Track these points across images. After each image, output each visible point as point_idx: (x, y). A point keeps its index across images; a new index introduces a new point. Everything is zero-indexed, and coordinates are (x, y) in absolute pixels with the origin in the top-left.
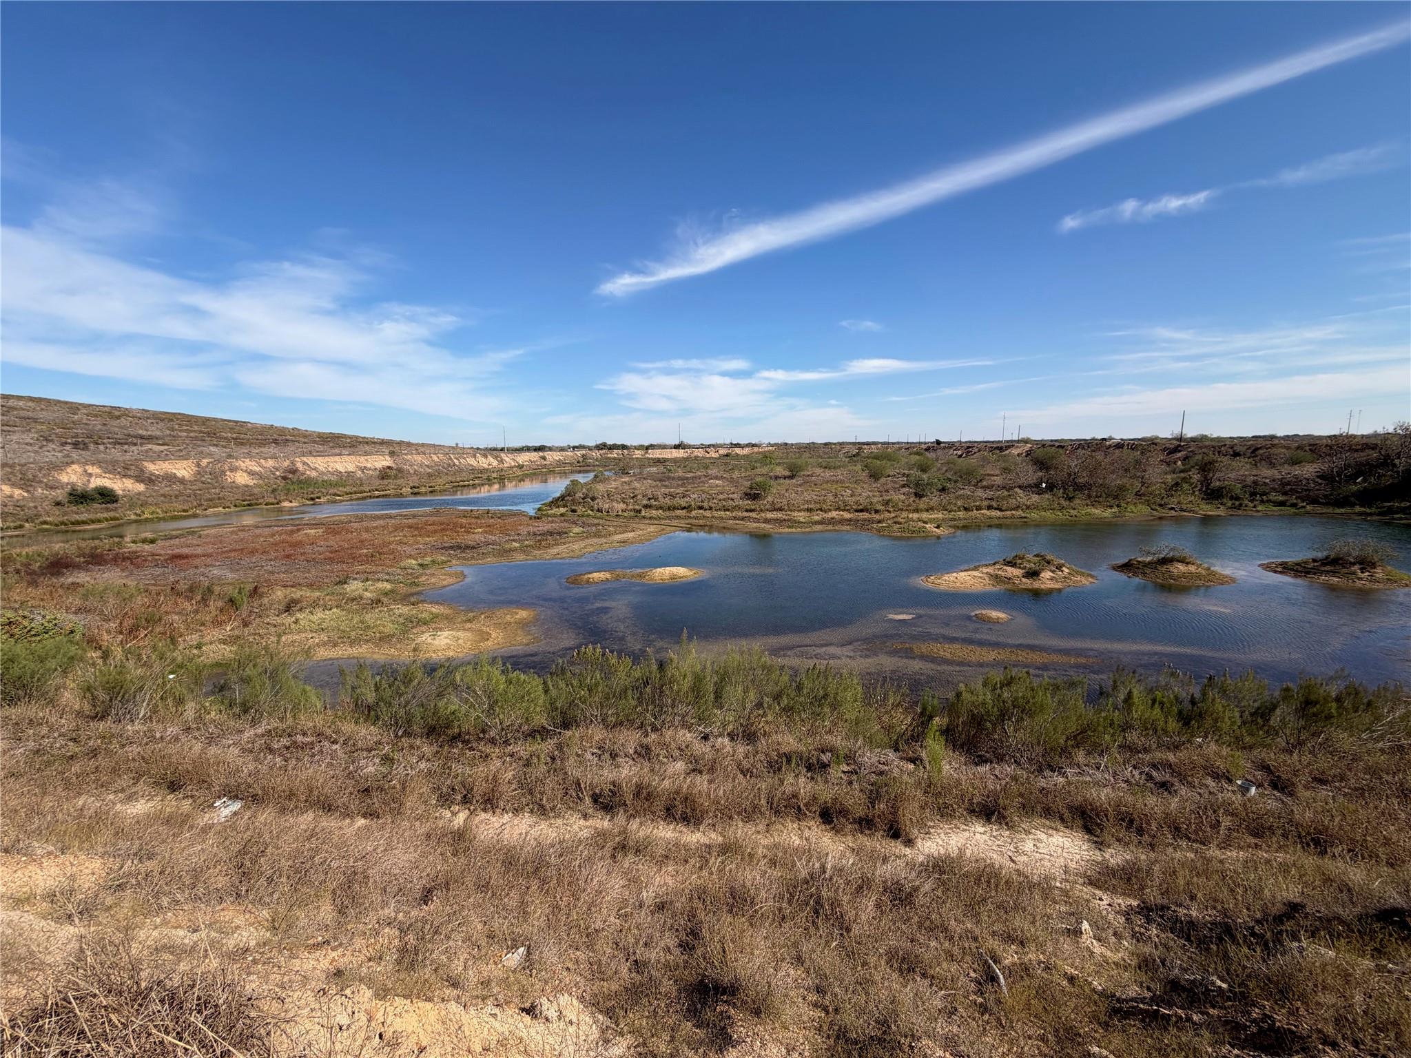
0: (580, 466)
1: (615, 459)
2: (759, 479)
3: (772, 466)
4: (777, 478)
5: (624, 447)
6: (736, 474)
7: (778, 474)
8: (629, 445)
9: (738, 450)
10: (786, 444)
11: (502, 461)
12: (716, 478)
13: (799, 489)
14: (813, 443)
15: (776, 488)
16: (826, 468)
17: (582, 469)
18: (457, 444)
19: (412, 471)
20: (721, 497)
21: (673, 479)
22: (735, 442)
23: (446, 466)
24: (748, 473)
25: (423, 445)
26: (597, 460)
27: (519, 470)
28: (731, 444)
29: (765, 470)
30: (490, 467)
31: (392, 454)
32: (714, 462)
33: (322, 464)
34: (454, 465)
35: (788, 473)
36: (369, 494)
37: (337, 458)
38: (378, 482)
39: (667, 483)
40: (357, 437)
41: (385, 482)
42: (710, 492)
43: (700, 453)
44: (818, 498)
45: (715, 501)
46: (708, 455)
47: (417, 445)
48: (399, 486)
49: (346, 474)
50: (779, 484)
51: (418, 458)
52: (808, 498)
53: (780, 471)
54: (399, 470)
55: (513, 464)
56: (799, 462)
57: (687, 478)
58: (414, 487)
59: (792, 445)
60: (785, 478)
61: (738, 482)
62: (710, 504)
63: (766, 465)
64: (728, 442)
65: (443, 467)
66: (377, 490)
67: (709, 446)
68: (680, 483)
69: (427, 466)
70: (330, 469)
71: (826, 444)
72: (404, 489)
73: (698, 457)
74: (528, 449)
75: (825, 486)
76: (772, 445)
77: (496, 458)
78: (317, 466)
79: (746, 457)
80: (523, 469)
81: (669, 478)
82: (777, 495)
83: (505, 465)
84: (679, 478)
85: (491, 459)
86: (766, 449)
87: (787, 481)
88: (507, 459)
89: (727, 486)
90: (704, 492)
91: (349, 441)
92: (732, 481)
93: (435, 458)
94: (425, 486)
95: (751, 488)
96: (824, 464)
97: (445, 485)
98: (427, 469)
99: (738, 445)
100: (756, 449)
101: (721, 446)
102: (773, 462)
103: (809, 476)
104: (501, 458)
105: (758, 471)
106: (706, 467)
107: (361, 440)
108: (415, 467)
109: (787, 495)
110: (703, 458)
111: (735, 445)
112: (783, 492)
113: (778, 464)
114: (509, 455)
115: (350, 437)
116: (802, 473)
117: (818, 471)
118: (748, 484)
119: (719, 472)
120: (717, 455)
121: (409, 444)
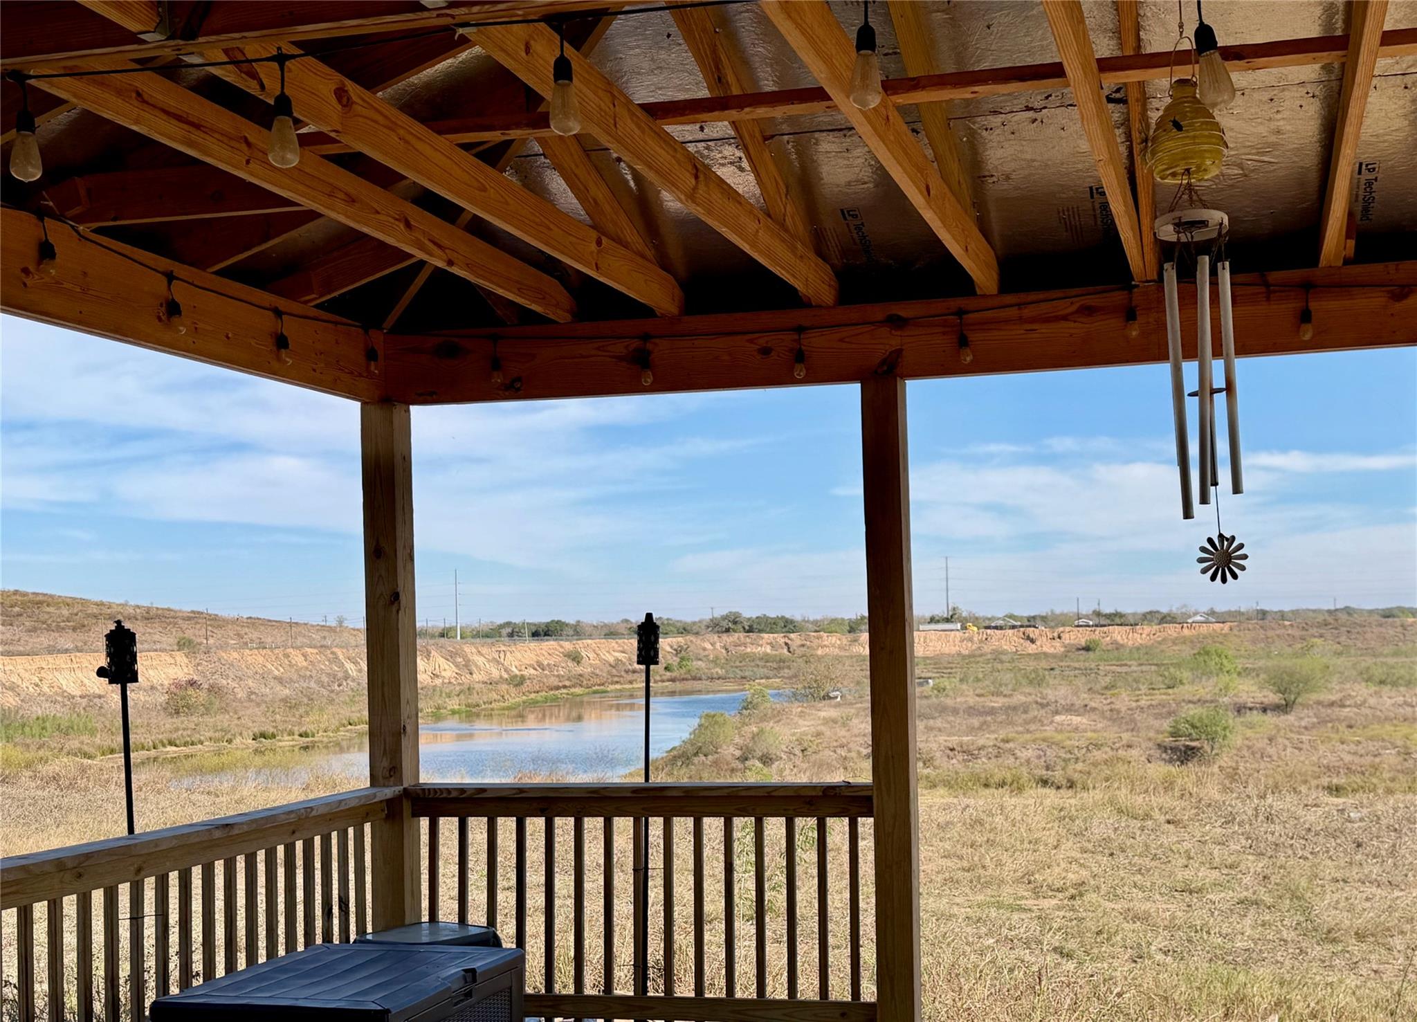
0: (673, 680)
1: (766, 658)
2: (1194, 711)
3: (1225, 678)
4: (1240, 709)
5: (787, 625)
6: (1124, 701)
7: (1245, 698)
8: (798, 617)
9: (1118, 634)
10: (1263, 614)
11: (468, 667)
12: (1070, 709)
13: (1304, 738)
14: (1348, 611)
15: (1240, 733)
16: (1382, 682)
17: (678, 686)
18: (341, 622)
19: (241, 694)
20: (1098, 755)
21: (955, 711)
22: (1107, 609)
23: (325, 679)
24: (1159, 697)
25: (253, 622)
26: (715, 661)
27: (513, 690)
28: (1098, 614)
29: (1205, 689)
30: (438, 682)
31: (184, 645)
32: (1053, 666)
33: (26, 675)
34: (347, 677)
35: (1273, 698)
36: (153, 753)
37: (61, 660)
38: (169, 723)
39: (939, 723)
40: (84, 602)
41: (185, 722)
42: (1068, 743)
43: (1009, 641)
44: (1357, 759)
45: (1080, 766)
46: (1031, 649)
47: (236, 621)
48: (226, 731)
49: (84, 702)
50: (1251, 726)
51: (255, 658)
52: (1330, 759)
53: (1249, 691)
54: (214, 690)
55: (495, 673)
56: (1305, 665)
57: (992, 712)
58: (263, 735)
59: (1282, 615)
60: (1264, 710)
61: (1133, 721)
62: (1070, 771)
63: (1209, 674)
64: (1086, 609)
65: (319, 682)
66: (171, 743)
67: (1031, 622)
68: (976, 722)
69: (280, 680)
70: (46, 689)
71: (1388, 614)
72: (238, 740)
73: (1004, 653)
74: (514, 632)
75: (1376, 729)
76: (1222, 618)
77: (451, 656)
78: (15, 679)
79: (1145, 653)
80: (524, 688)
81: (943, 710)
82: (1245, 752)
83: (476, 677)
84: (971, 711)
85: (441, 661)
86: (1204, 629)
87: (1270, 719)
88: (480, 660)
89: (1105, 729)
90: (1051, 743)
91: (65, 612)
92: (1114, 716)
93: (299, 660)
94: (291, 733)
95: (1175, 734)
96: (1378, 672)
97: (337, 730)
98: (278, 688)
99: (1116, 619)
100: (1172, 630)
101: (1074, 621)
102: (1228, 666)
103: (1332, 704)
104: (465, 657)
105: (1186, 691)
106: (1037, 681)
107: (95, 610)
108: (250, 682)
109: (1271, 750)
110: (1019, 656)
111: (1108, 616)
112: (1259, 745)
113: (1244, 673)
114: (484, 650)
115: (69, 603)
116: (1314, 697)
117: (1361, 691)
118: (1166, 725)
119: (1076, 694)
120: (1057, 648)
121: (215, 622)
